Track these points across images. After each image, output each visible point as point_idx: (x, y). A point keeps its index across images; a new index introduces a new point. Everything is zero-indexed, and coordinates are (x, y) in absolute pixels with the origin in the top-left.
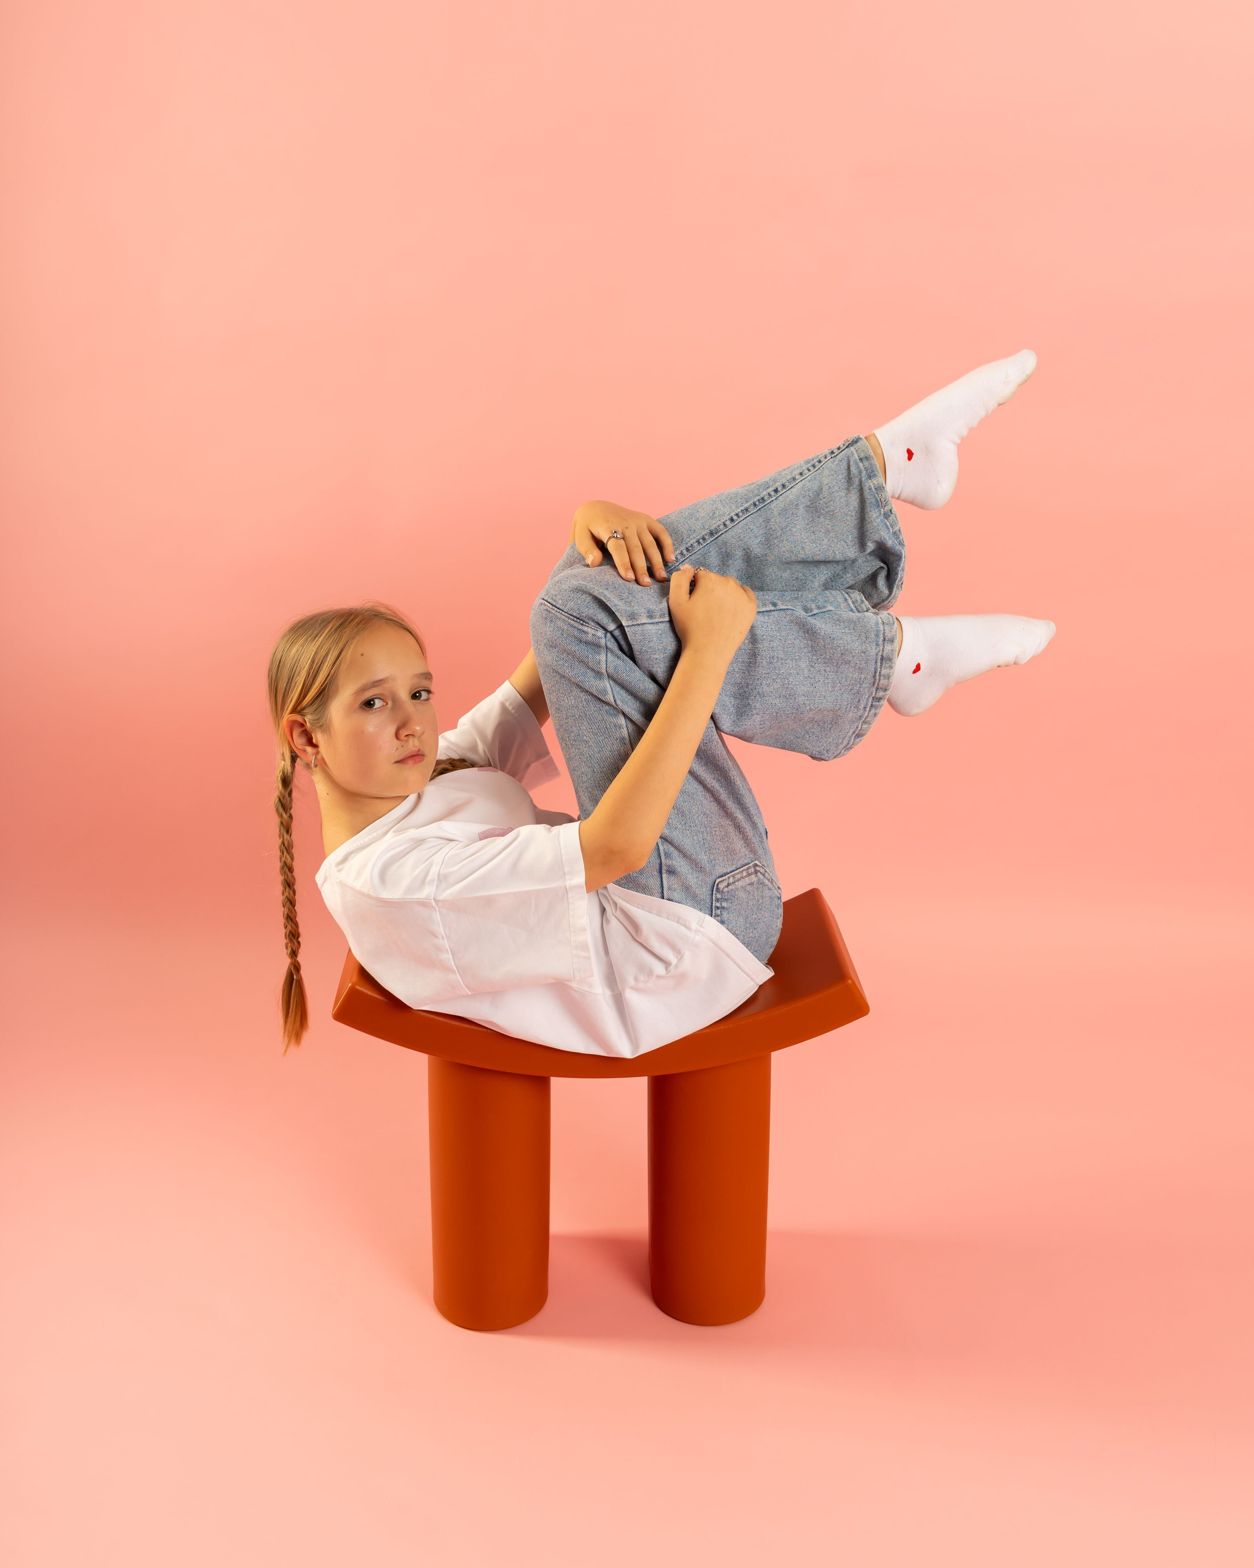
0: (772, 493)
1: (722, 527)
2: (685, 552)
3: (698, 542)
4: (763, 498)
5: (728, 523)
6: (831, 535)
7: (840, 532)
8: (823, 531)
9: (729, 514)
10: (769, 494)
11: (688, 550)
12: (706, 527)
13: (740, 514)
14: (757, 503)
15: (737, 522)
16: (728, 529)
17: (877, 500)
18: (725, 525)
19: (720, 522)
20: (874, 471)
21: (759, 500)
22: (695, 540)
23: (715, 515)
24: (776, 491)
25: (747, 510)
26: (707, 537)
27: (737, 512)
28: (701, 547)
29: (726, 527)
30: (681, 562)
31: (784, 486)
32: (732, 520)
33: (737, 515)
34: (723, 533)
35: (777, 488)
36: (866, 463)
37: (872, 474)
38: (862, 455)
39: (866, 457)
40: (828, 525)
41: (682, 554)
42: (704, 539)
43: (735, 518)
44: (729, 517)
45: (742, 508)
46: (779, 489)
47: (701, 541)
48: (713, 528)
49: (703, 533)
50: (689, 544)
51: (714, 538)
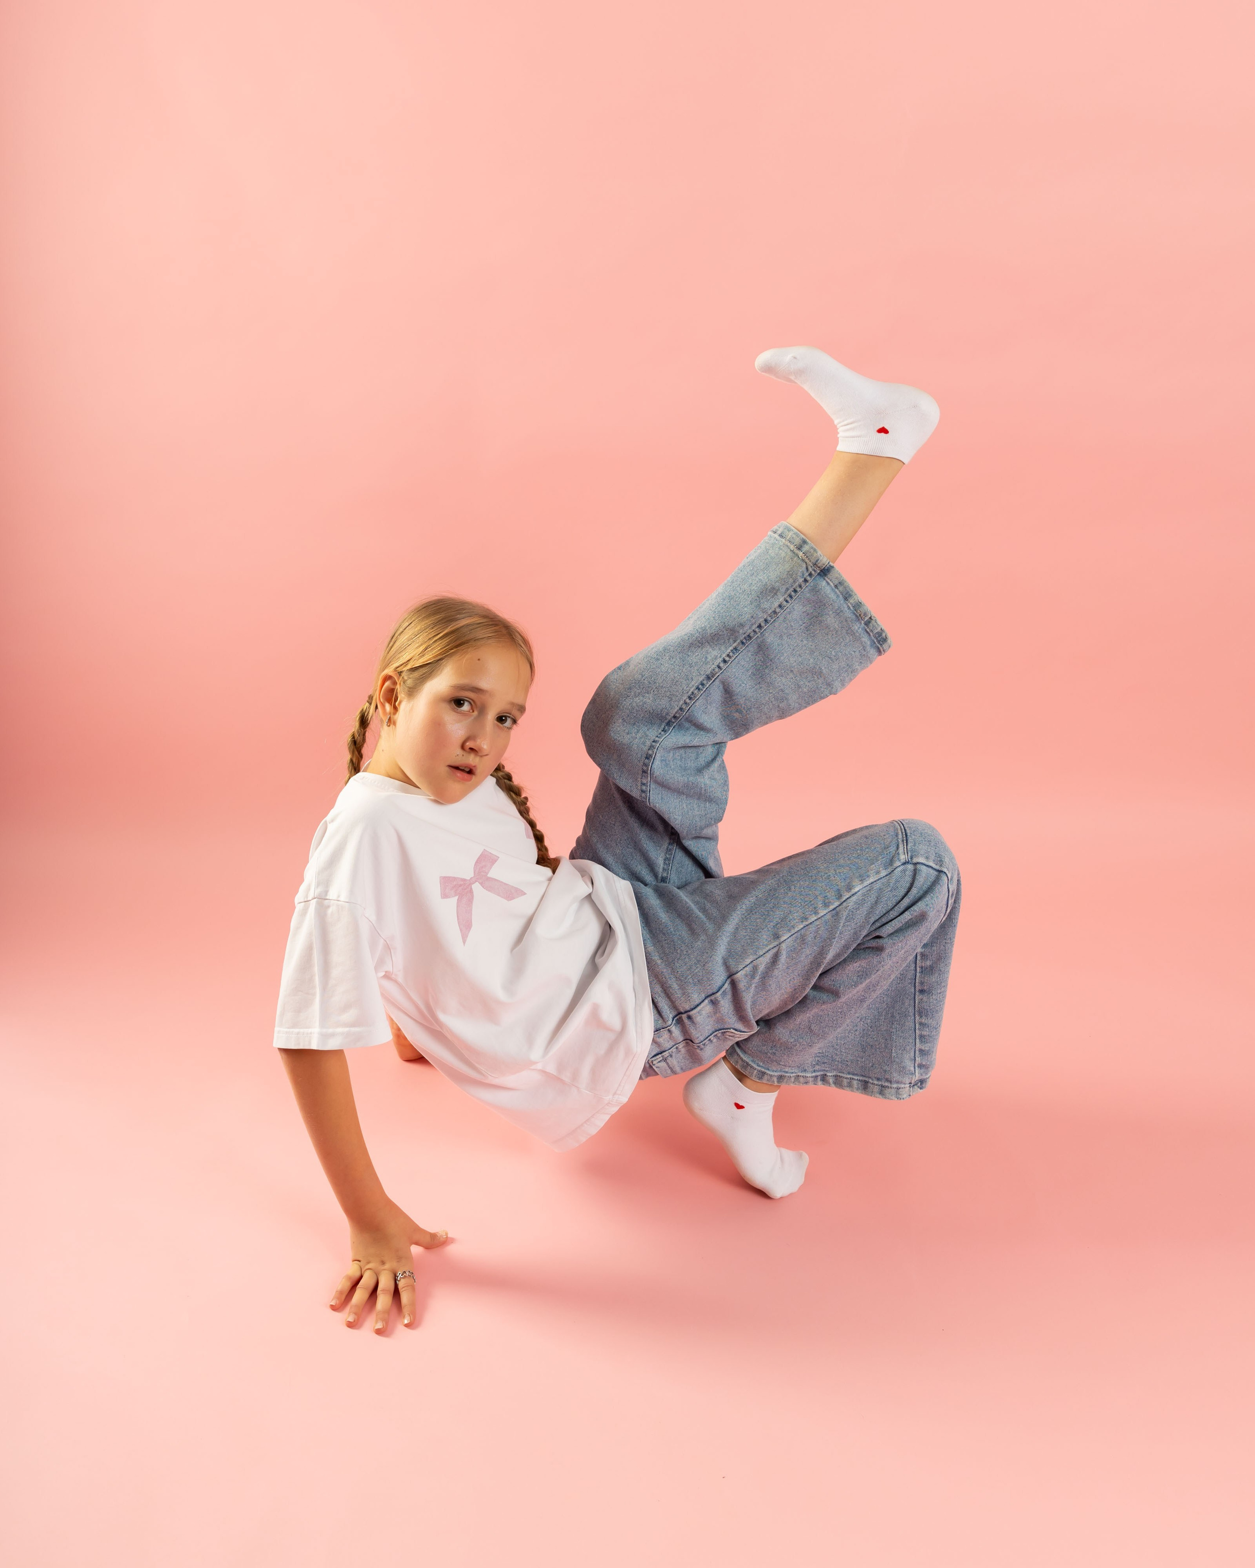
0: (757, 630)
1: (717, 670)
2: (688, 701)
3: (698, 688)
4: (749, 636)
5: (722, 665)
6: (815, 654)
7: (823, 650)
8: (807, 652)
9: (720, 657)
10: (753, 630)
11: (690, 698)
12: (702, 673)
13: (731, 654)
14: (744, 641)
15: (730, 662)
16: (723, 670)
17: (856, 616)
18: (719, 667)
19: (713, 666)
20: (848, 592)
21: (745, 638)
22: (695, 688)
23: (708, 660)
24: (760, 626)
25: (736, 649)
26: (705, 682)
27: (727, 653)
28: (702, 692)
29: (721, 669)
30: (688, 711)
31: (766, 621)
32: (725, 661)
33: (728, 655)
34: (718, 676)
35: (760, 624)
36: (841, 588)
37: (847, 596)
38: (836, 582)
39: (840, 583)
40: (811, 646)
41: (686, 703)
42: (703, 684)
43: (727, 659)
44: (721, 659)
45: (731, 648)
46: (763, 624)
47: (700, 686)
48: (708, 672)
49: (701, 679)
50: (690, 693)
51: (711, 681)
